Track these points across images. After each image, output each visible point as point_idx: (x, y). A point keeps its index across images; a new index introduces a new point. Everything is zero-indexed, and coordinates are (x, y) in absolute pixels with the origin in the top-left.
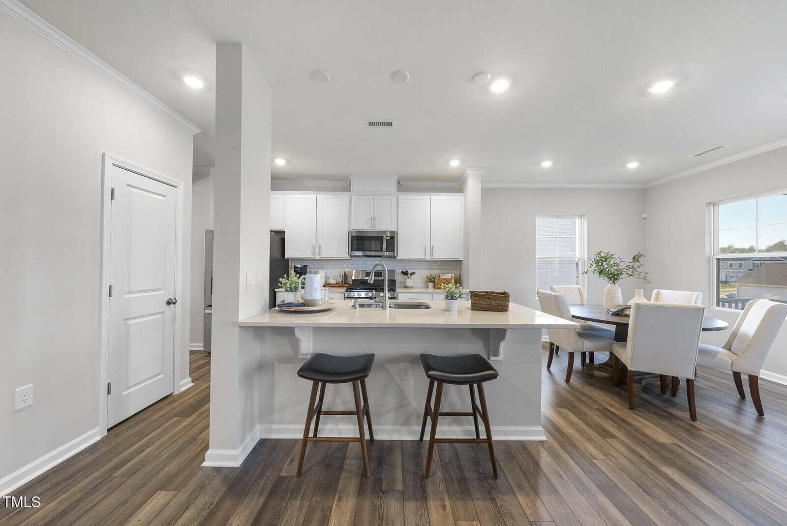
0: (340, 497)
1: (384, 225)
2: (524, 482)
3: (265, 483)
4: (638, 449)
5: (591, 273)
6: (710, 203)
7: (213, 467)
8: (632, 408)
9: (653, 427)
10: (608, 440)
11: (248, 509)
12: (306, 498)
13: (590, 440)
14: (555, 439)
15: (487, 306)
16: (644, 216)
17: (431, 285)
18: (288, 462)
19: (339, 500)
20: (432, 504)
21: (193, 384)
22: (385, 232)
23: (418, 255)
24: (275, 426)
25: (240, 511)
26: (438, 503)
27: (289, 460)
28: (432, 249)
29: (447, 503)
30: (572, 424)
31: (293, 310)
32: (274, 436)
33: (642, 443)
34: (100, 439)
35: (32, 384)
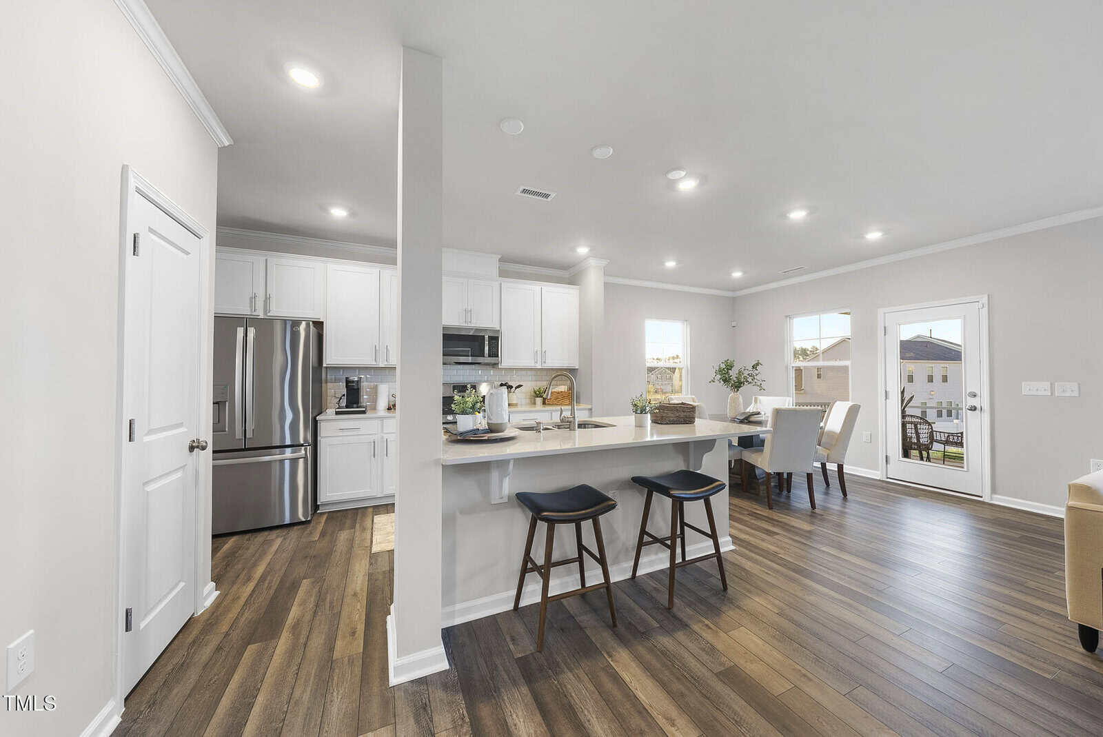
0: (608, 653)
1: (482, 321)
2: (748, 586)
3: (507, 672)
4: (797, 538)
5: (717, 382)
6: (787, 317)
7: (412, 681)
8: (771, 508)
9: (795, 520)
10: (775, 537)
11: (518, 704)
12: (573, 666)
13: (763, 540)
14: (739, 545)
15: (675, 419)
16: (734, 324)
17: (539, 400)
18: (510, 643)
19: (610, 656)
20: (696, 627)
21: (218, 592)
22: (485, 330)
23: (527, 361)
24: (458, 606)
25: (510, 708)
26: (700, 625)
27: (508, 639)
28: (544, 353)
29: (707, 622)
30: (740, 530)
31: (486, 438)
32: (458, 621)
33: (797, 534)
34: (121, 720)
35: (32, 631)
